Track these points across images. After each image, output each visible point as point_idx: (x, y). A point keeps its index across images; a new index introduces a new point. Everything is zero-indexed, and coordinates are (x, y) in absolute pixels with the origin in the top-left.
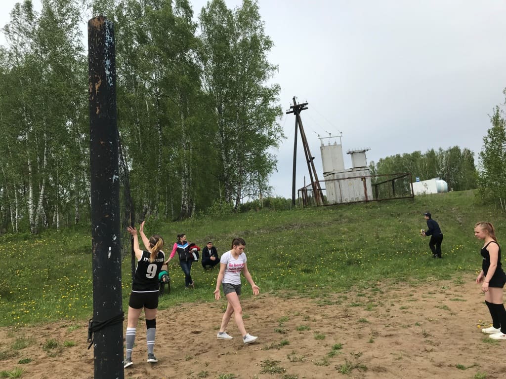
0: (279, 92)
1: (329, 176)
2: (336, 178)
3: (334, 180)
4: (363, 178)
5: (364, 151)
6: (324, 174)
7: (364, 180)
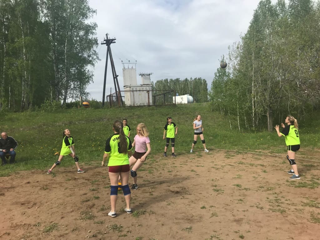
1: (127, 88)
3: (130, 91)
4: (148, 91)
5: (150, 74)
6: (124, 87)
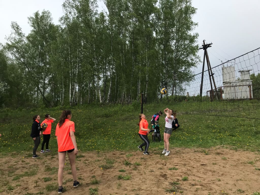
0: (198, 37)
1: (226, 84)
2: (231, 85)
3: (230, 86)
5: (249, 71)
6: (223, 83)
7: (250, 87)
